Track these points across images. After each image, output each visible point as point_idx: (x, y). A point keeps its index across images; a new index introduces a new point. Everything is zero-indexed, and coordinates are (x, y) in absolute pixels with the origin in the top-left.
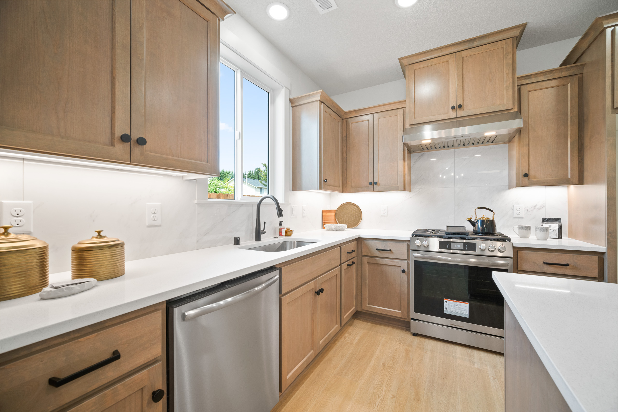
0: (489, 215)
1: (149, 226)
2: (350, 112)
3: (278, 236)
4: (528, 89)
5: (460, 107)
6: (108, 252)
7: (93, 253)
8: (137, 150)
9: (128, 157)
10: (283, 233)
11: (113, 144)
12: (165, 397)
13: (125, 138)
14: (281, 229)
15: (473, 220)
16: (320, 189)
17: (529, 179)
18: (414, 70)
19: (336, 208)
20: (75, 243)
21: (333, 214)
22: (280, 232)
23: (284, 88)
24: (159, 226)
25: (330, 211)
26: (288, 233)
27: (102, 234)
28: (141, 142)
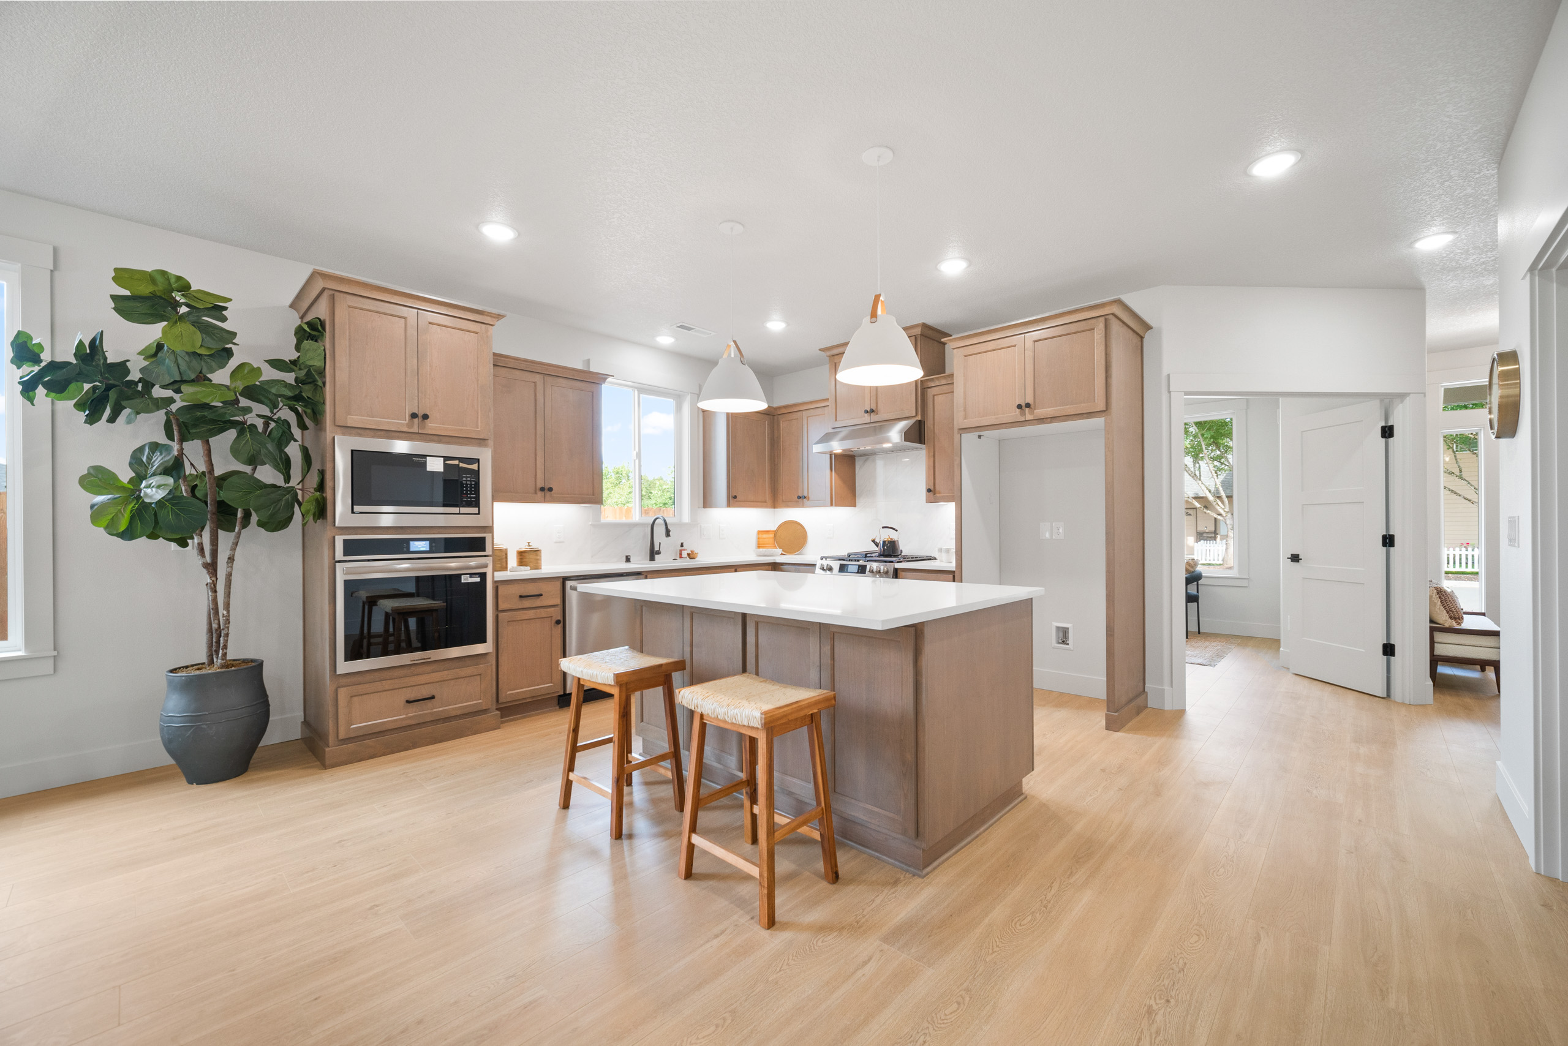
0: (893, 535)
1: (556, 542)
2: (780, 408)
3: (678, 558)
4: (933, 393)
5: (872, 411)
6: (534, 554)
7: (527, 554)
8: (548, 494)
9: (543, 499)
10: (684, 554)
11: (536, 493)
12: (562, 623)
13: (542, 489)
14: (681, 551)
15: (877, 541)
16: (727, 507)
17: (934, 494)
18: (836, 363)
19: (774, 528)
20: (518, 549)
21: (772, 535)
22: (681, 554)
23: (690, 394)
24: (563, 542)
25: (767, 532)
26: (691, 556)
27: (530, 544)
28: (550, 489)
